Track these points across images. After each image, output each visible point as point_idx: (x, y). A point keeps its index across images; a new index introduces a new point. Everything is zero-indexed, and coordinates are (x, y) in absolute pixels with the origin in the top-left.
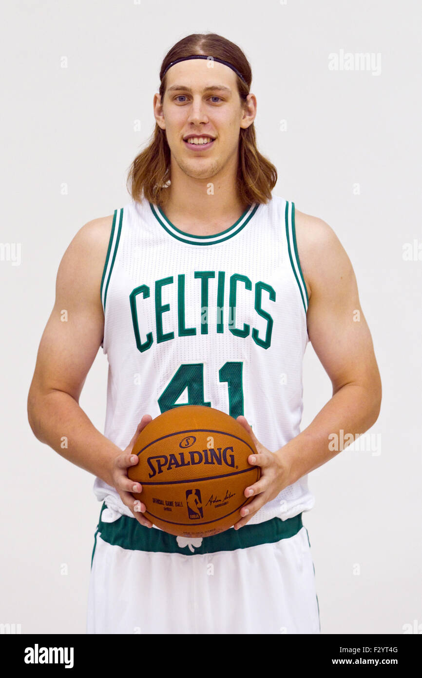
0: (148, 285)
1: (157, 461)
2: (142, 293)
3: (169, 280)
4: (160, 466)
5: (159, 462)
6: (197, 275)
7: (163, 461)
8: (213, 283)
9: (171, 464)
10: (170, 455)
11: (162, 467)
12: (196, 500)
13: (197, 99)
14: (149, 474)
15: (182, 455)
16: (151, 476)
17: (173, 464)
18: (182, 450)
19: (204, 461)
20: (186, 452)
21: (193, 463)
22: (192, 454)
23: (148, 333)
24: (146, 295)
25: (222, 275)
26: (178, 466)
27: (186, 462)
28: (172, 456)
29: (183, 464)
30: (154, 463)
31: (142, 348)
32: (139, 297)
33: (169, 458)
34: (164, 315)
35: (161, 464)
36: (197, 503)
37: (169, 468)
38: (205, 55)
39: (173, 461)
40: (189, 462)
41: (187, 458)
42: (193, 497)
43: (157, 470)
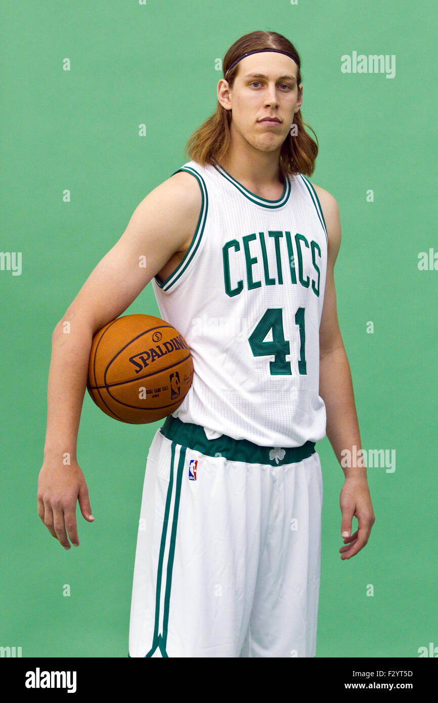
0: (238, 240)
1: (140, 358)
2: (234, 247)
3: (253, 237)
4: (144, 360)
5: (142, 358)
6: (271, 234)
7: (145, 356)
8: (283, 241)
9: (153, 357)
10: (150, 350)
11: (147, 361)
12: (177, 381)
13: (271, 86)
14: (136, 371)
15: (158, 347)
16: (137, 372)
17: (155, 356)
18: (158, 344)
19: (174, 348)
20: (160, 344)
21: (169, 351)
22: (165, 344)
23: (239, 280)
24: (237, 249)
25: (288, 234)
26: (159, 356)
27: (164, 352)
28: (152, 350)
29: (163, 354)
30: (137, 360)
31: (231, 293)
32: (231, 250)
33: (150, 352)
34: (253, 266)
35: (145, 359)
36: (177, 383)
37: (153, 360)
38: (277, 49)
39: (154, 354)
40: (166, 351)
41: (164, 349)
42: (175, 378)
43: (143, 366)
